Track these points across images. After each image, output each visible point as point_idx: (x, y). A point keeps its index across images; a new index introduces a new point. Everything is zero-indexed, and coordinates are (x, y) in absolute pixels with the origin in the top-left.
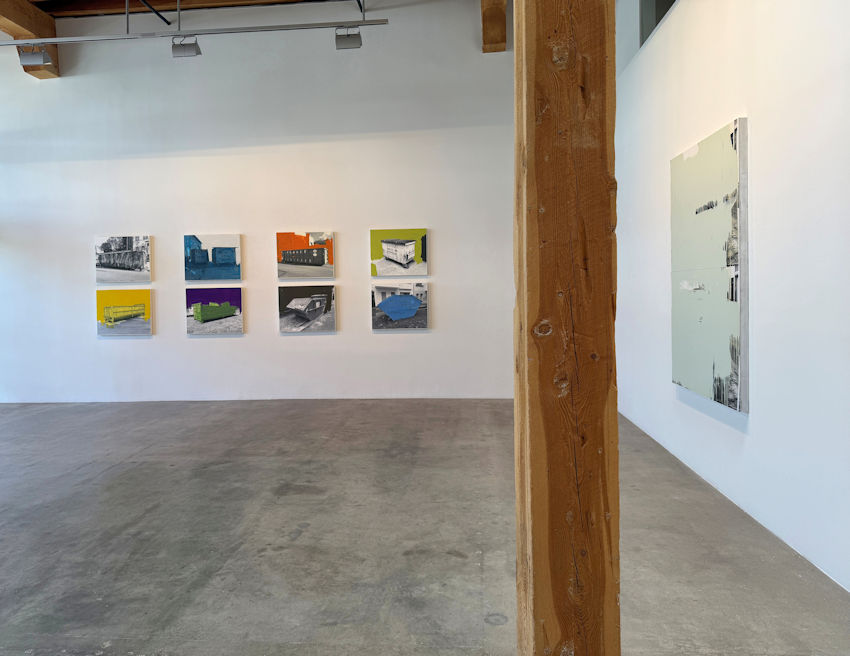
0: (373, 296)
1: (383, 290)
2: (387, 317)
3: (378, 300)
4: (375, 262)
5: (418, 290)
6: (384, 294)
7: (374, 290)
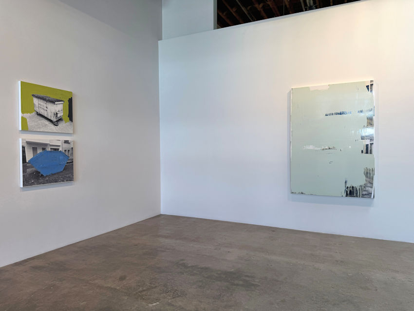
0: (24, 152)
1: (34, 146)
2: (38, 172)
3: (29, 156)
4: (27, 115)
5: (66, 146)
6: (35, 149)
7: (25, 145)
